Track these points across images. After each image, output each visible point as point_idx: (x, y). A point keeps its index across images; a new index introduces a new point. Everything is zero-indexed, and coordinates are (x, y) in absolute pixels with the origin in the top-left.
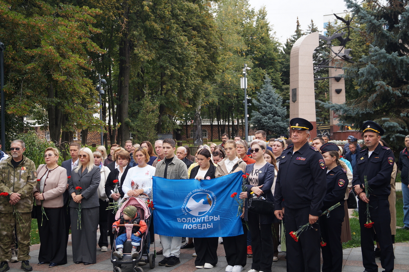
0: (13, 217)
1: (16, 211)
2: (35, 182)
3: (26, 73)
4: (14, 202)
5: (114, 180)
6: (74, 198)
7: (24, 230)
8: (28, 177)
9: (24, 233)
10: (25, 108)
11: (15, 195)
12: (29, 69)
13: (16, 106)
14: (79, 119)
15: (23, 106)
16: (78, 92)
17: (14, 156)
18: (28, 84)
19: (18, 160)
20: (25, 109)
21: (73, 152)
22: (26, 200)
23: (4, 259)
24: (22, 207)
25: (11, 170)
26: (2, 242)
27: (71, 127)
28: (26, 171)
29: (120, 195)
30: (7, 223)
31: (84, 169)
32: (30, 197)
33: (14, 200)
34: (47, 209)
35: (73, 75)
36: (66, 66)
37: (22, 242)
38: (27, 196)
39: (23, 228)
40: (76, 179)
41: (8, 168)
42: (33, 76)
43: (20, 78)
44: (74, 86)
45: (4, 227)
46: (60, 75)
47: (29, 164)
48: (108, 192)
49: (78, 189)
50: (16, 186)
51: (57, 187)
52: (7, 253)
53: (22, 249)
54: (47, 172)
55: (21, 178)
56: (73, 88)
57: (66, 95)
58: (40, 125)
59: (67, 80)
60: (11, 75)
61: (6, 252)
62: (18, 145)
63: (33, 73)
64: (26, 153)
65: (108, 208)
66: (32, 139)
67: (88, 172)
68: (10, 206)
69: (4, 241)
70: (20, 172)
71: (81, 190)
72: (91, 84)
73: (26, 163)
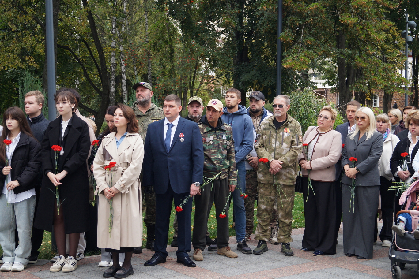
0: (274, 189)
1: (276, 181)
2: (300, 148)
3: (308, 16)
4: (275, 170)
5: (403, 153)
6: (346, 172)
7: (286, 206)
8: (292, 142)
9: (285, 210)
10: (304, 60)
11: (275, 162)
12: (311, 11)
13: (294, 58)
14: (374, 75)
15: (302, 58)
16: (373, 40)
17: (276, 115)
18: (310, 30)
19: (281, 120)
20: (304, 62)
21: (350, 113)
22: (289, 170)
23: (262, 237)
24: (284, 178)
25: (272, 132)
26: (260, 218)
27: (362, 85)
28: (290, 135)
29: (409, 174)
30: (267, 195)
31: (361, 135)
32: (294, 167)
33: (275, 168)
34: (314, 182)
35: (368, 16)
36: (358, 4)
37: (283, 220)
38: (290, 165)
39: (284, 203)
40: (351, 148)
41: (270, 129)
42: (316, 19)
43: (300, 22)
44: (368, 31)
45: (263, 200)
46: (349, 16)
47: (294, 125)
48: (394, 169)
49: (352, 161)
50: (277, 151)
51: (328, 155)
52: (265, 231)
53: (282, 228)
54: (318, 136)
55: (284, 142)
56: (366, 34)
57: (358, 44)
58: (331, 87)
59: (358, 23)
60: (291, 18)
61: (264, 229)
62: (282, 101)
63: (316, 15)
64: (301, 117)
65: (391, 189)
66: (308, 99)
67: (367, 139)
68: (271, 175)
69: (263, 216)
70: (283, 135)
71: (356, 162)
72: (395, 29)
73: (291, 125)
